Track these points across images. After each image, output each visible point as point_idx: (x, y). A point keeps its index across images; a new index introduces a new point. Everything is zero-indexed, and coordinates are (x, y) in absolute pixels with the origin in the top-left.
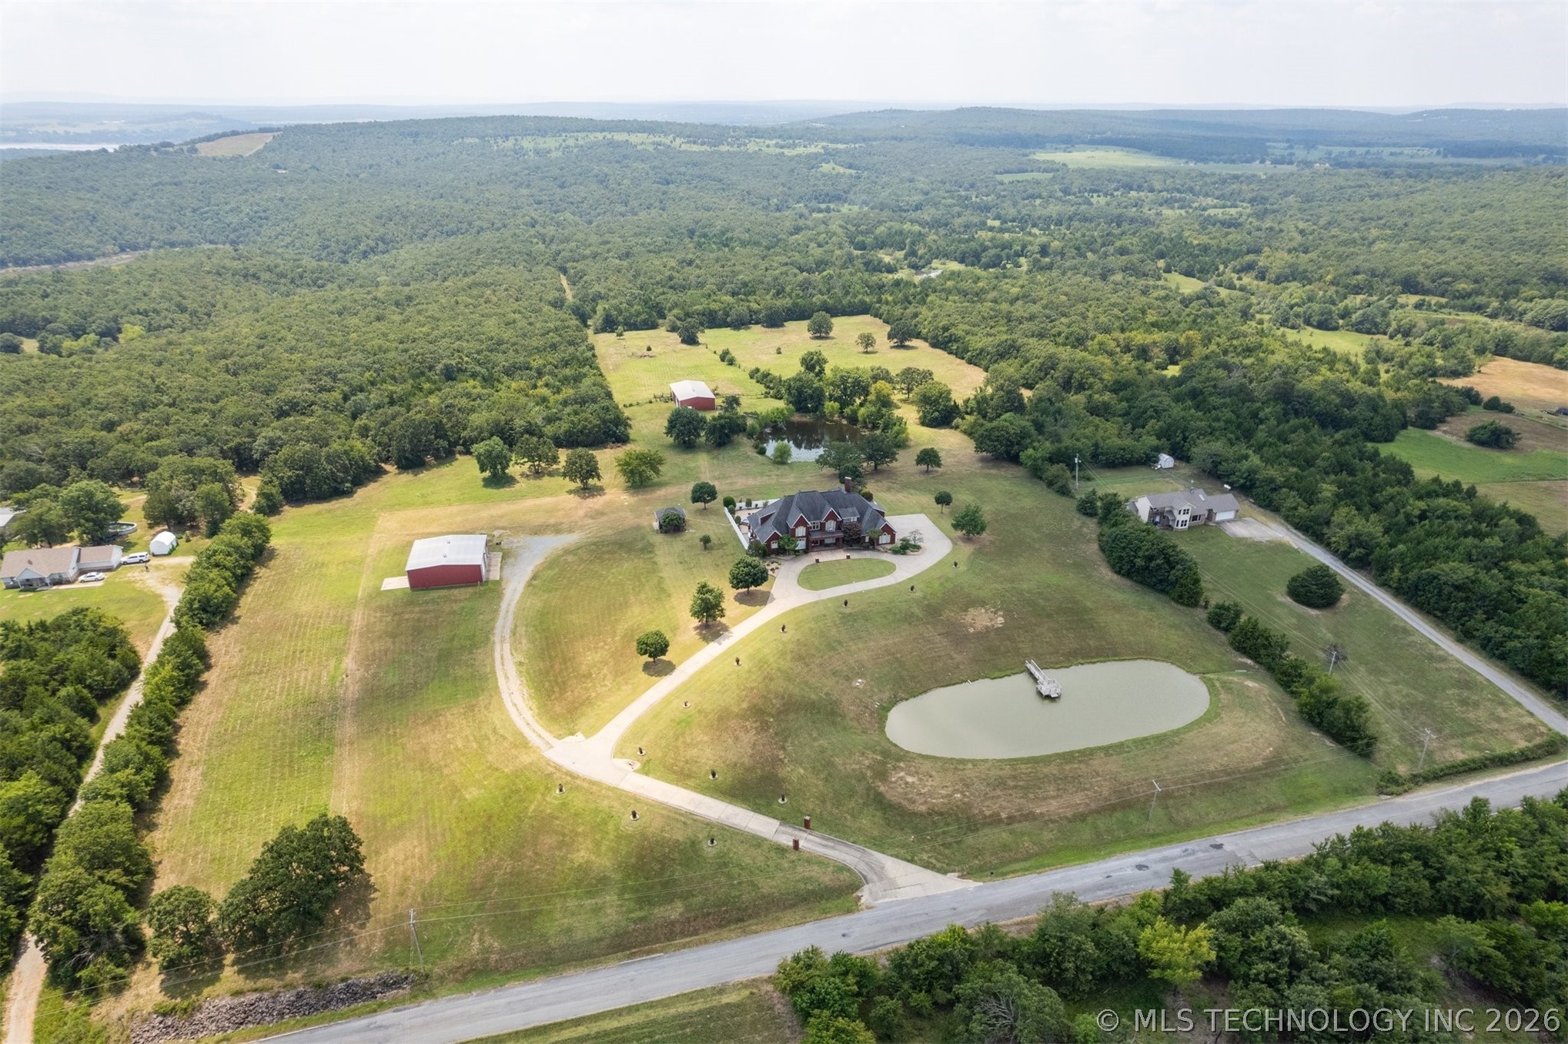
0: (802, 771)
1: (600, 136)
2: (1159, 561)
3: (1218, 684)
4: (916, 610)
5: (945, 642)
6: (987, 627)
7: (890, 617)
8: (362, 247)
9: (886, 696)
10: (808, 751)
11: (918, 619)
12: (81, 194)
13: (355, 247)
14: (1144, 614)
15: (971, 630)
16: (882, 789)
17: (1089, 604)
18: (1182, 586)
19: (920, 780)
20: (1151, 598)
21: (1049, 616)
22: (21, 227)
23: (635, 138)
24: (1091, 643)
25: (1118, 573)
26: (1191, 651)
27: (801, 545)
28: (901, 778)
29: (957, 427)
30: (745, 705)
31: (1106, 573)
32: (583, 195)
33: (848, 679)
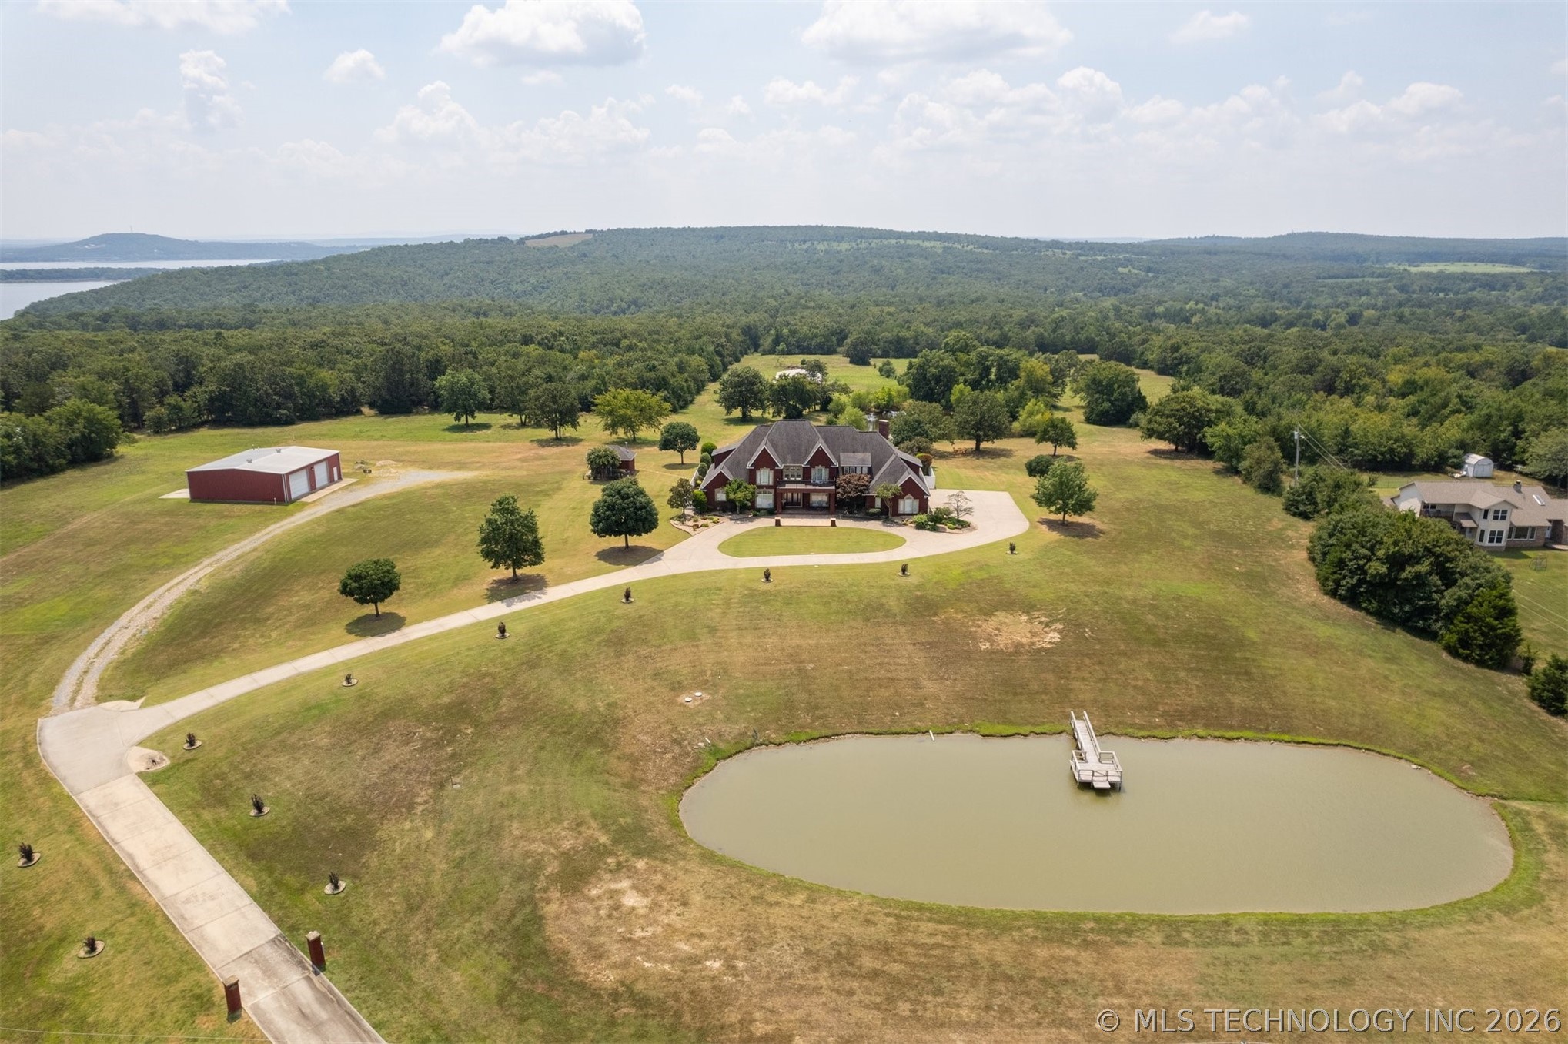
0: (429, 834)
1: (894, 241)
2: (1424, 567)
3: (1540, 828)
4: (893, 603)
5: (920, 657)
6: (1018, 646)
7: (835, 605)
8: (614, 308)
9: (732, 730)
10: (479, 800)
11: (888, 614)
12: (409, 269)
13: (608, 307)
14: (1369, 665)
15: (985, 646)
16: (551, 909)
17: (1252, 634)
18: (1469, 618)
19: (655, 906)
20: (1398, 640)
21: (1159, 643)
22: (345, 287)
23: (927, 244)
24: (1237, 701)
25: (1333, 594)
26: (1477, 746)
27: (764, 500)
28: (613, 894)
29: (1136, 425)
30: (446, 700)
31: (1308, 590)
32: (851, 279)
33: (678, 688)
